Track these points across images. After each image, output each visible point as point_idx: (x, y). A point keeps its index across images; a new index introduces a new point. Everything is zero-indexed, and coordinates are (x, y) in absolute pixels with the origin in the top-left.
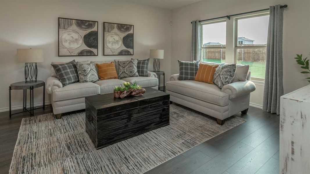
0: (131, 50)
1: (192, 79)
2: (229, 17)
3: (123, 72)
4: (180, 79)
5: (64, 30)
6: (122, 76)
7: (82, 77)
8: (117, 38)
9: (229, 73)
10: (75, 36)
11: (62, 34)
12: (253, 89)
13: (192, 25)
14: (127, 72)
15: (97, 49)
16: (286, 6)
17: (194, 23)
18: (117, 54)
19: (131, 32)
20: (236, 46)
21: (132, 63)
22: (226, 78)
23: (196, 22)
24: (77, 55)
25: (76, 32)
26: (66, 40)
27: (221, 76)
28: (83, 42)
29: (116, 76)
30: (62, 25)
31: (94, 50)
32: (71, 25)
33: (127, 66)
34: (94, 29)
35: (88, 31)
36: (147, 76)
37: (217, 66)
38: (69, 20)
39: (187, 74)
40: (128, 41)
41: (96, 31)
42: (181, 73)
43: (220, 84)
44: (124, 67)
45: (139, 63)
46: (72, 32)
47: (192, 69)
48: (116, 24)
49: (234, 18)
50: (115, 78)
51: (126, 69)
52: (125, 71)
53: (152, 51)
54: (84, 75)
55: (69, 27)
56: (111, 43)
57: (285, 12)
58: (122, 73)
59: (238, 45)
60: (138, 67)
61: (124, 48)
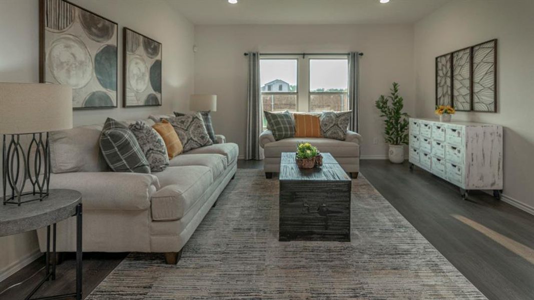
0: (158, 95)
2: (304, 55)
3: (188, 140)
5: (57, 31)
6: (188, 147)
8: (142, 67)
10: (80, 53)
11: (53, 43)
13: (247, 58)
14: (196, 139)
15: (115, 92)
16: (361, 54)
18: (142, 104)
19: (158, 58)
20: (310, 92)
21: (198, 119)
23: (254, 54)
24: (84, 106)
26: (62, 63)
27: (340, 126)
28: (94, 70)
29: (182, 148)
30: (52, 17)
31: (112, 95)
32: (72, 21)
33: (192, 128)
34: (112, 41)
35: (102, 44)
38: (68, 4)
40: (156, 76)
41: (114, 46)
42: (278, 130)
44: (186, 129)
46: (74, 41)
47: (289, 123)
48: (142, 35)
49: (306, 57)
50: (182, 153)
51: (190, 132)
52: (192, 136)
54: (160, 151)
55: (67, 26)
56: (136, 78)
58: (187, 142)
60: (206, 127)
61: (152, 91)
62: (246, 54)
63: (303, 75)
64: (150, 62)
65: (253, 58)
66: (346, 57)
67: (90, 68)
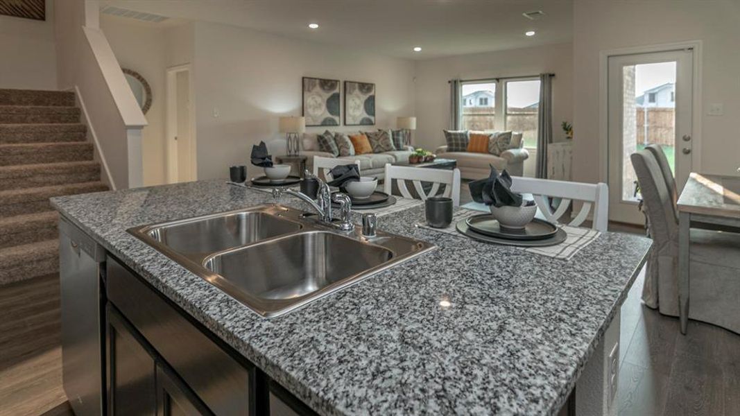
0: (372, 118)
1: (463, 151)
2: (498, 80)
3: (377, 146)
4: (450, 150)
5: (309, 93)
6: (377, 150)
7: (345, 149)
8: (358, 102)
9: (506, 141)
10: (319, 100)
11: (308, 98)
12: (527, 157)
13: (449, 85)
14: (383, 146)
15: (338, 117)
16: (553, 75)
17: (453, 82)
18: (358, 123)
19: (372, 94)
20: (506, 114)
22: (503, 145)
23: (455, 82)
24: (320, 124)
25: (320, 96)
26: (311, 106)
28: (326, 107)
29: (371, 150)
30: (306, 87)
31: (336, 118)
32: (315, 86)
33: (382, 139)
34: (336, 91)
35: (331, 94)
36: (404, 150)
37: (491, 135)
38: (314, 80)
39: (457, 145)
40: (370, 105)
41: (338, 94)
42: (450, 145)
43: (497, 151)
44: (377, 139)
45: (393, 135)
46: (315, 95)
47: (462, 140)
48: (357, 83)
49: (504, 81)
50: (370, 153)
51: (380, 141)
52: (380, 144)
53: (402, 119)
55: (313, 89)
56: (353, 108)
57: (554, 81)
59: (508, 112)
60: (393, 139)
61: (366, 115)
62: (449, 82)
63: (501, 96)
64: (365, 97)
65: (455, 85)
66: (539, 78)
67: (324, 107)
